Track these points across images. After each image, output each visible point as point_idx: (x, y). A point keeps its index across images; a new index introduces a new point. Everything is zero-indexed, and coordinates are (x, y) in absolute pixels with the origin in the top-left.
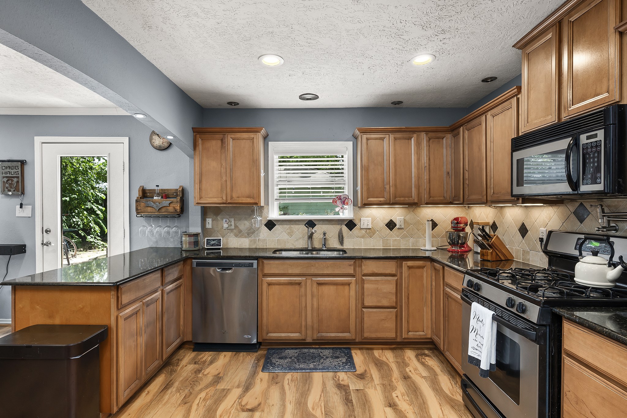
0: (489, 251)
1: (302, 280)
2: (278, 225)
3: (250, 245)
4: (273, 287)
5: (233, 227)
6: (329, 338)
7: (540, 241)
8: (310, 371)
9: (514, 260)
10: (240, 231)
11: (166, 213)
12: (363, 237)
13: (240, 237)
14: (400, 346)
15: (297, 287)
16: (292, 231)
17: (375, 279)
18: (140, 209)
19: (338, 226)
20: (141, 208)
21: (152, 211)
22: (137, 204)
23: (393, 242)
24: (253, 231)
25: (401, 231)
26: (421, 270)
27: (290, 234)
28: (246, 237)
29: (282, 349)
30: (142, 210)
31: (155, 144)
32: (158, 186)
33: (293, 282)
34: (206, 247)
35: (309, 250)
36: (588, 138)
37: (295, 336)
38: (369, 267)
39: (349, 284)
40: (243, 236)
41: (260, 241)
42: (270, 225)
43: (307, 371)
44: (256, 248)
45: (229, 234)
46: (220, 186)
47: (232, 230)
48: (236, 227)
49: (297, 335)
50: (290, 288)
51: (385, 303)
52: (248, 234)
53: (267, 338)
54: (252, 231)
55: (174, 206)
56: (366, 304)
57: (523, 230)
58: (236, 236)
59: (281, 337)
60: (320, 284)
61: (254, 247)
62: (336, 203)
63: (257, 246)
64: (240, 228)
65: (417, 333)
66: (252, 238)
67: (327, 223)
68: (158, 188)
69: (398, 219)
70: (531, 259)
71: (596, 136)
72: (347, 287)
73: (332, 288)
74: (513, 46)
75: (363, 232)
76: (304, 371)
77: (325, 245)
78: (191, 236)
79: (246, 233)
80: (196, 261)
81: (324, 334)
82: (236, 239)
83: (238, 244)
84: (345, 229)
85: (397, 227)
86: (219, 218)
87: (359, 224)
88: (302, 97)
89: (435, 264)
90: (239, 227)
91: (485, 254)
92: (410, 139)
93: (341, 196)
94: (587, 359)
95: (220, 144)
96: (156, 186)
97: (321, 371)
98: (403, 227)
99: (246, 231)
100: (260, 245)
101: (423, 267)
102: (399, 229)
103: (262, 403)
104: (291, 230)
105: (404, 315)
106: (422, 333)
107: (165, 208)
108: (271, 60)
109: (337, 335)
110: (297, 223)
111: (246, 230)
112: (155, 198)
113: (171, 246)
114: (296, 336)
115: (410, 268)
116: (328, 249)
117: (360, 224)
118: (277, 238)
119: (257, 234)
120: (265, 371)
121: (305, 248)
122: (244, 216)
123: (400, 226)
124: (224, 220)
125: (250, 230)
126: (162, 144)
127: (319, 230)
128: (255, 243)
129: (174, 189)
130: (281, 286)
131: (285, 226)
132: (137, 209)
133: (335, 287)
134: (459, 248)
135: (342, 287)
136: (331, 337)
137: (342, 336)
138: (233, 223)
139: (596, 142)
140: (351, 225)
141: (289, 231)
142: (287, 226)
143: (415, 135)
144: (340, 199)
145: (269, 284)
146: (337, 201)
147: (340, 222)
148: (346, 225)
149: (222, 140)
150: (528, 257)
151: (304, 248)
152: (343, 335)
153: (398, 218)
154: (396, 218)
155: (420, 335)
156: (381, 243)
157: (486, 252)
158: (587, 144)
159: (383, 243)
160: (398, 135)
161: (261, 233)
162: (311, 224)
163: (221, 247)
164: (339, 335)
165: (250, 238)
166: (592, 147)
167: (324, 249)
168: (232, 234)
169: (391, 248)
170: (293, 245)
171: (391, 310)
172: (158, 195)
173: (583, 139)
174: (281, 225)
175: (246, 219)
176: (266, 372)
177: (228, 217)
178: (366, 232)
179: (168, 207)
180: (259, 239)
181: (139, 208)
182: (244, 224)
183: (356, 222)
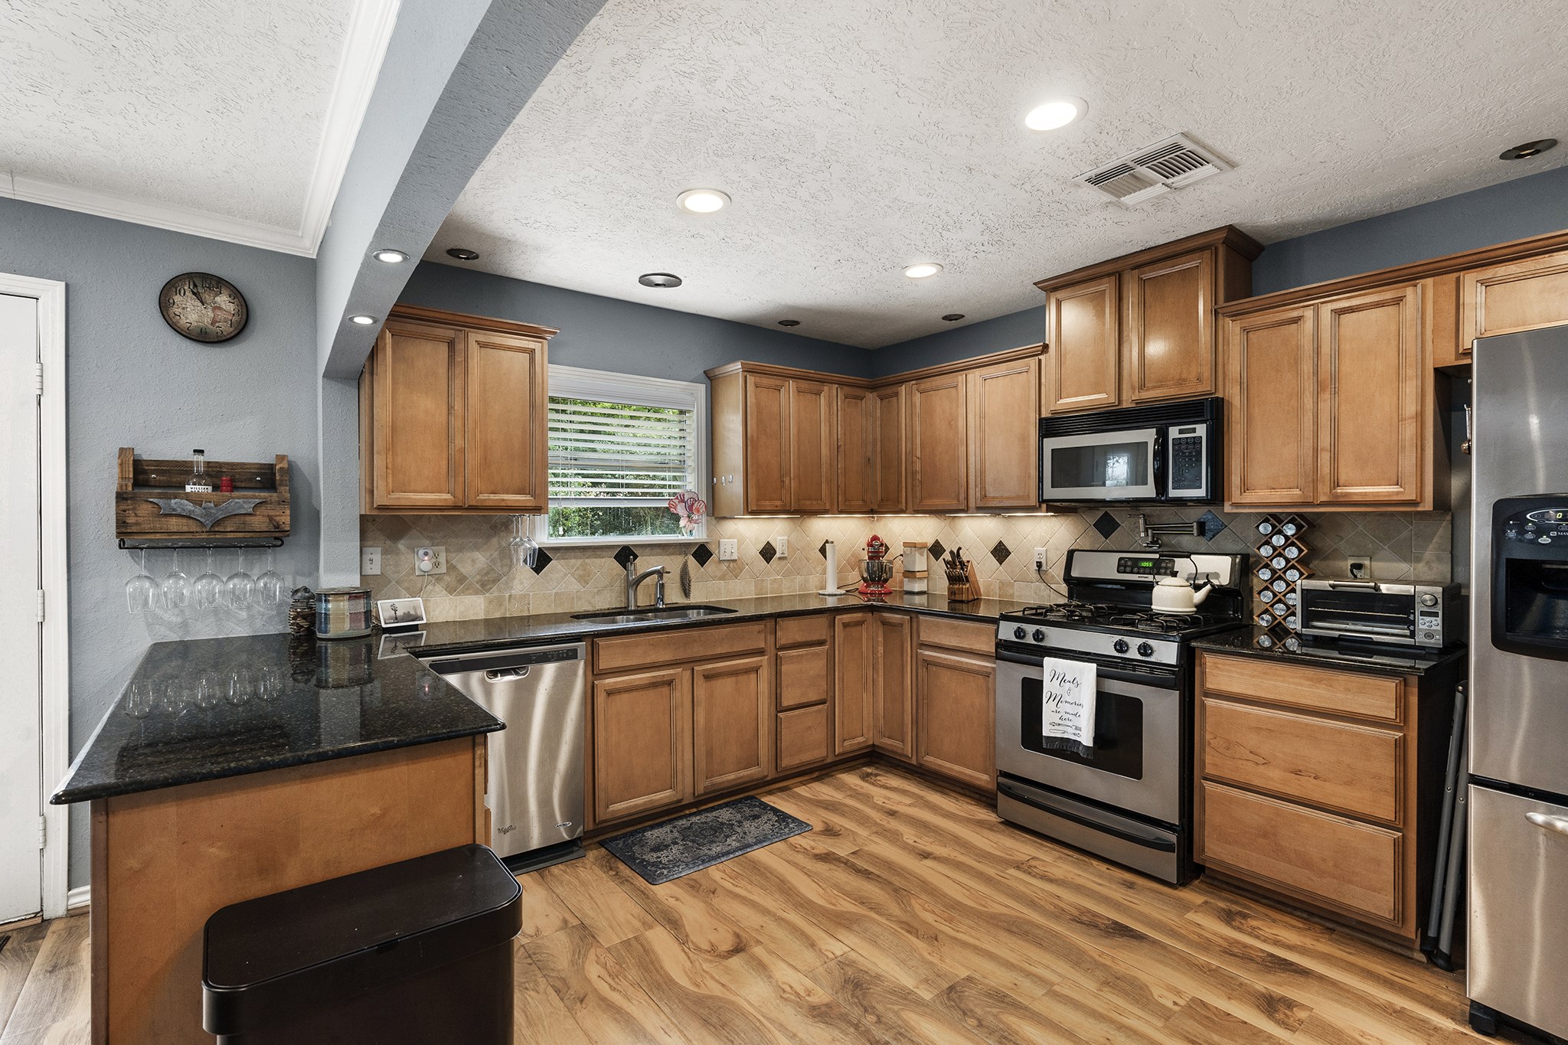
0: (964, 586)
1: (675, 674)
2: (557, 559)
3: (487, 612)
4: (618, 697)
5: (443, 569)
6: (726, 785)
7: (1037, 566)
8: (743, 852)
9: (981, 599)
10: (462, 579)
11: (240, 535)
12: (723, 578)
13: (463, 592)
14: (824, 772)
15: (665, 690)
16: (589, 573)
17: (798, 653)
18: (137, 524)
19: (678, 556)
20: (140, 520)
21: (185, 529)
22: (123, 507)
23: (771, 585)
24: (496, 575)
25: (783, 562)
26: (859, 628)
27: (584, 579)
28: (476, 593)
29: (637, 832)
30: (146, 527)
31: (183, 322)
32: (201, 452)
33: (659, 680)
34: (384, 626)
35: (632, 611)
36: (1181, 432)
37: (663, 796)
38: (791, 631)
39: (756, 670)
40: (470, 591)
41: (512, 601)
42: (541, 559)
43: (737, 854)
44: (504, 619)
45: (430, 587)
46: (444, 463)
47: (439, 578)
48: (451, 568)
49: (668, 793)
50: (652, 694)
51: (813, 697)
52: (483, 585)
53: (608, 817)
54: (492, 576)
55: (271, 513)
56: (785, 703)
57: (1001, 552)
58: (451, 590)
59: (636, 806)
60: (708, 677)
61: (498, 615)
62: (675, 508)
63: (505, 613)
64: (462, 570)
65: (855, 741)
66: (495, 592)
67: (659, 550)
68: (200, 458)
69: (780, 540)
70: (1016, 593)
71: (1194, 430)
72: (753, 676)
73: (729, 682)
74: (1035, 284)
75: (724, 567)
76: (732, 856)
77: (662, 600)
78: (357, 598)
79: (477, 583)
80: (429, 661)
81: (718, 780)
82: (450, 599)
83: (455, 610)
84: (692, 562)
85: (778, 555)
86: (401, 546)
87: (717, 552)
88: (645, 280)
89: (885, 615)
90: (459, 566)
91: (957, 592)
92: (818, 394)
93: (683, 495)
94: (1250, 692)
95: (446, 355)
96: (195, 451)
97: (760, 846)
98: (786, 555)
99: (478, 577)
100: (515, 610)
101: (860, 623)
102: (780, 558)
103: (738, 931)
104: (584, 570)
105: (839, 713)
106: (861, 739)
107: (236, 519)
108: (704, 202)
109: (739, 775)
110: (598, 553)
111: (478, 574)
112: (188, 488)
113: (241, 631)
114: (666, 797)
115: (846, 625)
116: (668, 606)
117: (719, 552)
118: (554, 591)
119: (507, 583)
120: (660, 882)
121: (616, 608)
122: (470, 540)
123: (783, 553)
124: (421, 552)
125: (487, 573)
126: (210, 327)
127: (644, 564)
128: (501, 605)
129: (255, 464)
130: (634, 694)
131: (573, 561)
132: (124, 522)
133: (734, 679)
134: (881, 587)
135: (746, 676)
136: (728, 781)
137: (748, 776)
138: (442, 559)
139: (1194, 438)
140: (702, 553)
141: (581, 572)
142: (575, 562)
143: (826, 388)
144: (683, 501)
145: (610, 693)
146: (677, 505)
147: (682, 548)
148: (695, 555)
149: (451, 344)
150: (1011, 592)
151: (613, 609)
152: (749, 772)
153: (779, 538)
154: (776, 539)
155: (859, 743)
156: (753, 588)
157: (959, 589)
158: (1180, 439)
159: (756, 587)
160: (804, 385)
161: (516, 582)
162: (625, 555)
163: (425, 621)
164: (742, 775)
165: (487, 595)
166: (1187, 443)
167: (661, 607)
168: (438, 588)
169: (769, 596)
170: (590, 603)
171: (820, 707)
172: (200, 478)
173: (1174, 432)
174: (563, 559)
175: (476, 548)
176: (663, 881)
177: (427, 542)
178: (728, 567)
179: (248, 518)
180: (510, 596)
181: (131, 520)
182: (473, 561)
183: (712, 548)
